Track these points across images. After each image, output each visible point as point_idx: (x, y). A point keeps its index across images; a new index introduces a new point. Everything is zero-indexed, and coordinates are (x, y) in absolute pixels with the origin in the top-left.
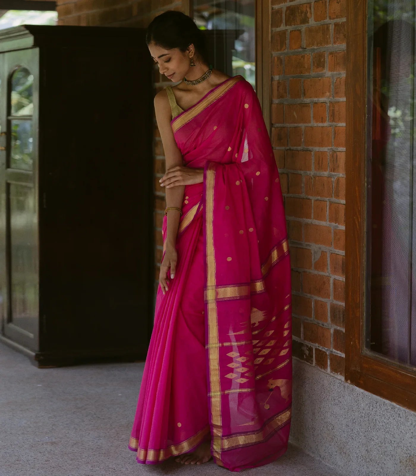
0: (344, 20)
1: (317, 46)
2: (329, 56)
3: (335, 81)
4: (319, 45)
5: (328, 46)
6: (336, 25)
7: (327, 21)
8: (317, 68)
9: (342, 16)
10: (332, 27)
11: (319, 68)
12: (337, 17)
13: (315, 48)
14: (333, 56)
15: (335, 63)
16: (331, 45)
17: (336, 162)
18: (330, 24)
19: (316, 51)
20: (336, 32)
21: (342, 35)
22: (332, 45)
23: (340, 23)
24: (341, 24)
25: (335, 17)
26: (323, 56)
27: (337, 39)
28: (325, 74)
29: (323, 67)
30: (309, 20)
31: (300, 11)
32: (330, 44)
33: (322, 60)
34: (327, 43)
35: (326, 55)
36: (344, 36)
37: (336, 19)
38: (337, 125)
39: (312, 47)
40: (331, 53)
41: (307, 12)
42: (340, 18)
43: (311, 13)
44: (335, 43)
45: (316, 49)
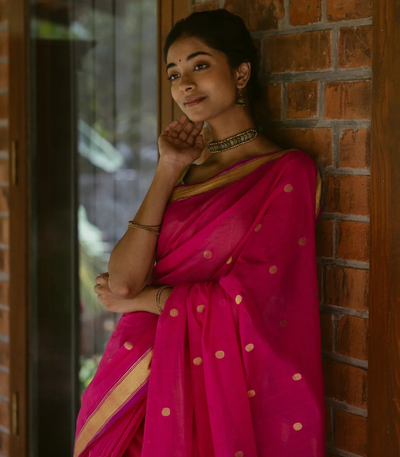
0: (367, 22)
1: (298, 69)
2: (328, 89)
3: (341, 137)
4: (301, 68)
5: (327, 70)
6: (344, 31)
7: (323, 23)
8: (297, 110)
9: (359, 16)
10: (334, 37)
11: (301, 110)
12: (348, 17)
13: (293, 72)
14: (336, 90)
15: (343, 102)
16: (332, 69)
17: (343, 287)
18: (331, 29)
19: (294, 80)
20: (345, 44)
21: (359, 51)
22: (336, 67)
23: (355, 28)
24: (358, 29)
25: (344, 16)
26: (313, 89)
27: (348, 57)
28: (317, 121)
29: (314, 109)
30: (277, 23)
31: (256, 5)
32: (329, 66)
33: (310, 96)
34: (323, 64)
35: (319, 88)
36: (367, 53)
37: (344, 21)
38: (345, 217)
39: (283, 71)
40: (331, 85)
41: (274, 8)
42: (354, 18)
43: (282, 9)
44: (342, 64)
45: (296, 75)
